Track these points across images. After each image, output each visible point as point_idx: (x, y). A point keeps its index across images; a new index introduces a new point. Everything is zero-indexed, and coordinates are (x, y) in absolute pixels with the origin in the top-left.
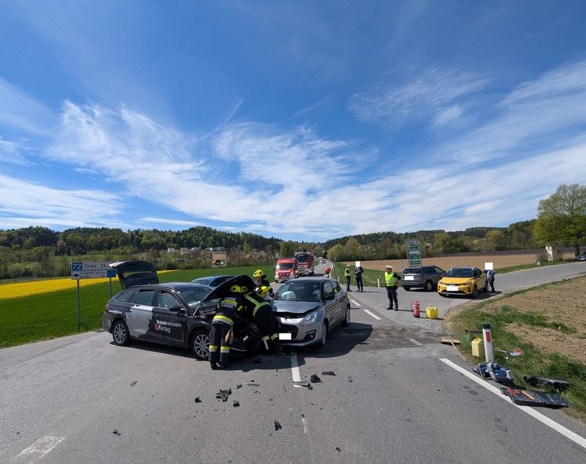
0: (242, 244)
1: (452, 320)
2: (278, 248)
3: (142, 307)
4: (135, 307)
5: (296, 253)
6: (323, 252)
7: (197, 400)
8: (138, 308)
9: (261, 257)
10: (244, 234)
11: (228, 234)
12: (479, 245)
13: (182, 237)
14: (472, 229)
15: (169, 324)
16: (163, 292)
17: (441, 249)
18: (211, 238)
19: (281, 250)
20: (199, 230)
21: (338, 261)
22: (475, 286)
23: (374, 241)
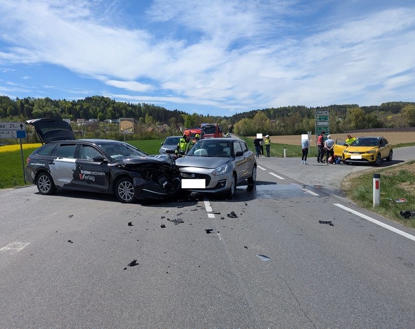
0: (144, 117)
1: (350, 180)
2: (182, 121)
3: (65, 159)
4: (58, 159)
5: (203, 125)
6: (230, 126)
7: (130, 224)
8: (61, 160)
9: (164, 131)
10: (145, 105)
11: (129, 105)
12: (392, 121)
13: (78, 107)
14: (388, 104)
15: (93, 173)
16: (84, 145)
17: (353, 124)
18: (111, 109)
19: (186, 123)
20: (96, 100)
21: (245, 136)
22: (379, 154)
23: (283, 116)
